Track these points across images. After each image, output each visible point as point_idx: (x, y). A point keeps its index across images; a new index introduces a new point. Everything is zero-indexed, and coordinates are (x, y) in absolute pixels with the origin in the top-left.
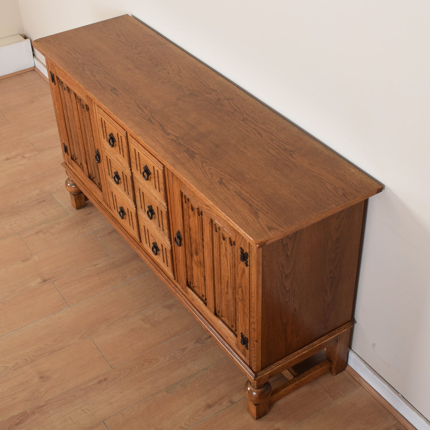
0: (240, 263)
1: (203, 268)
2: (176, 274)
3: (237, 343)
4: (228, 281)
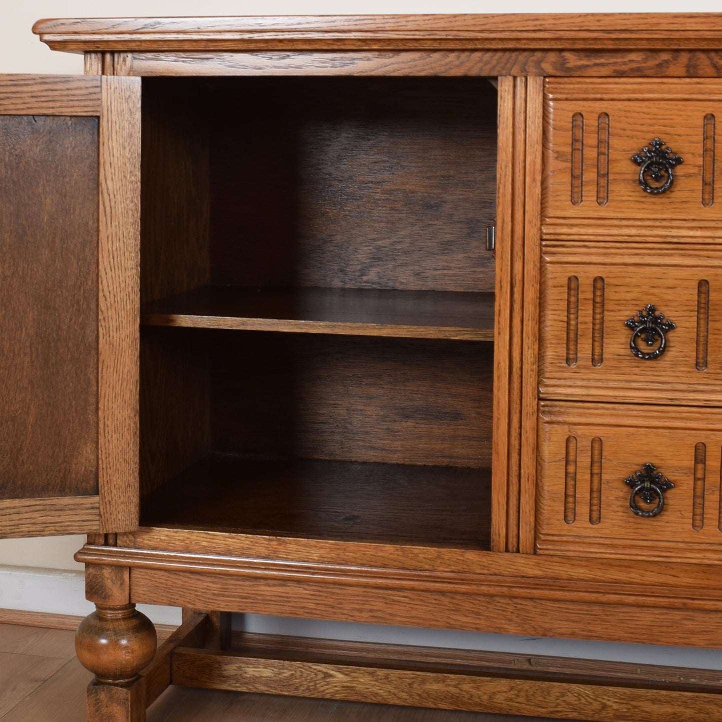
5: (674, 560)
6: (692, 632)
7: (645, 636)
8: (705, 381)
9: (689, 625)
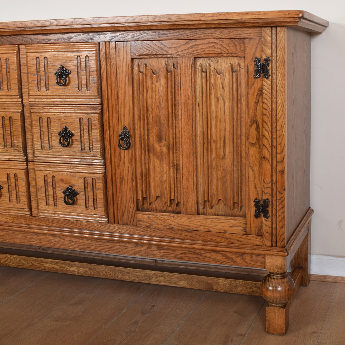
0: (253, 84)
1: (175, 152)
2: (111, 211)
3: (246, 224)
4: (225, 137)
5: (6, 213)
6: (15, 238)
7: (2, 239)
8: (7, 152)
9: (14, 236)
